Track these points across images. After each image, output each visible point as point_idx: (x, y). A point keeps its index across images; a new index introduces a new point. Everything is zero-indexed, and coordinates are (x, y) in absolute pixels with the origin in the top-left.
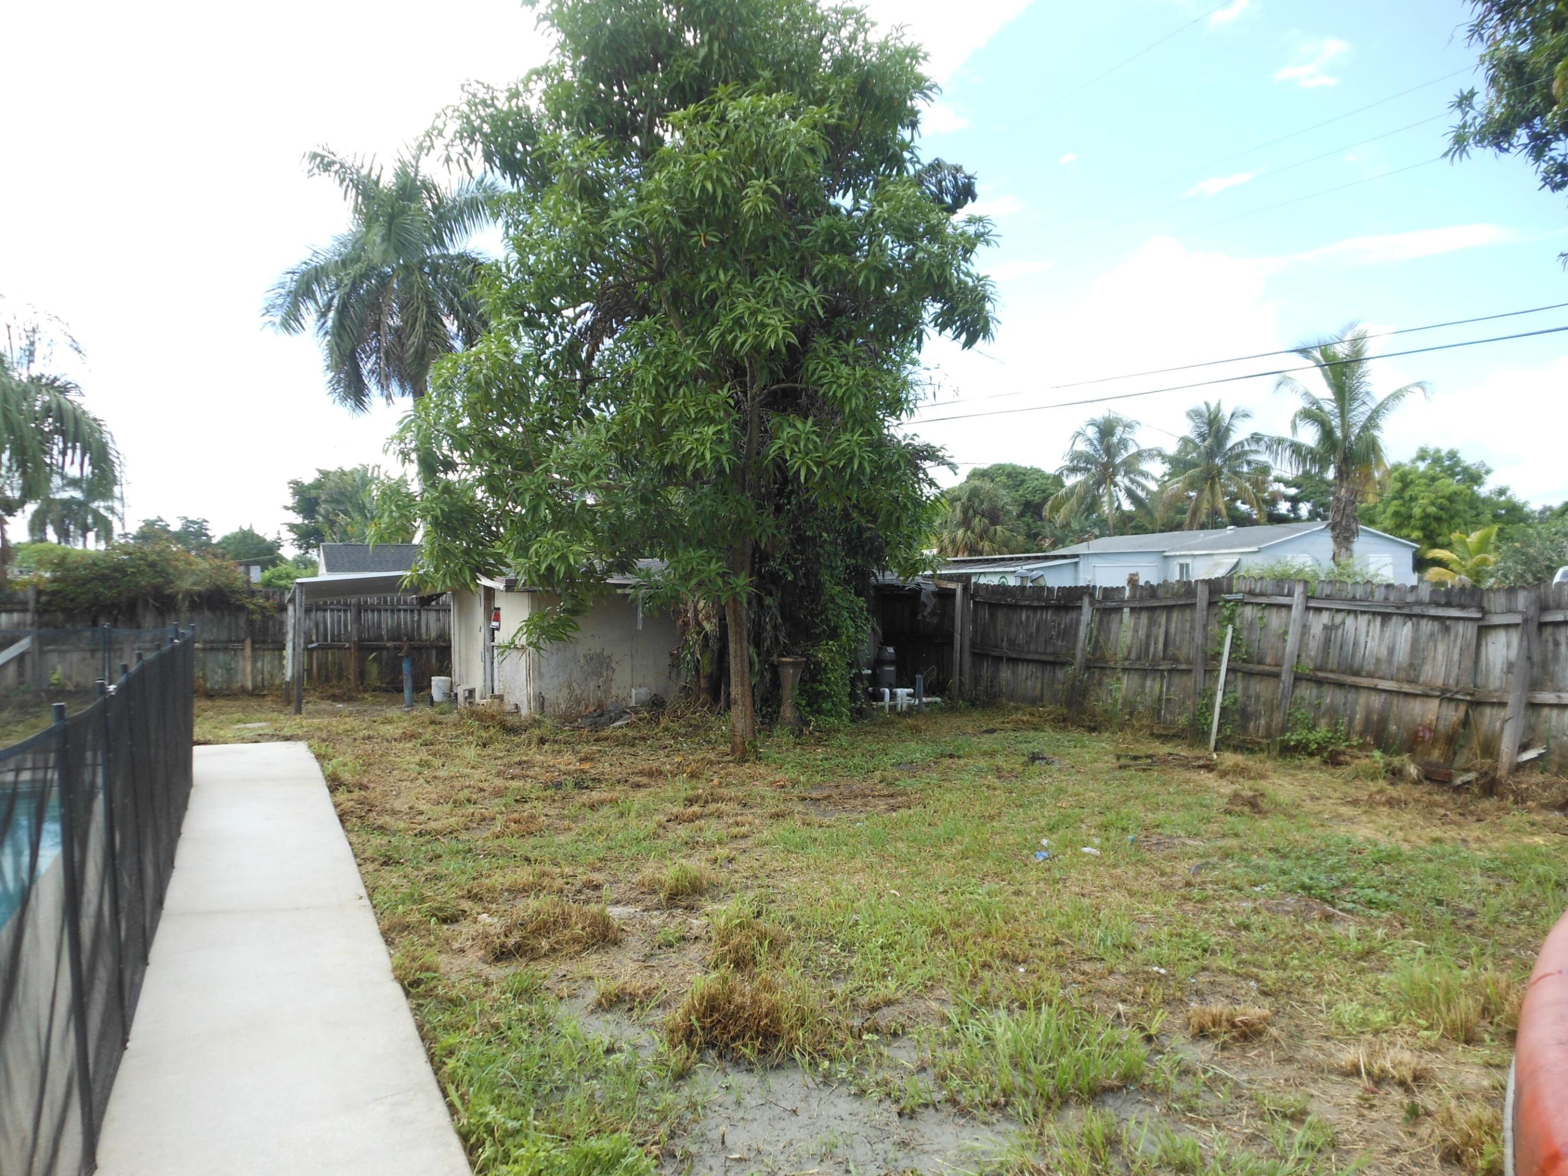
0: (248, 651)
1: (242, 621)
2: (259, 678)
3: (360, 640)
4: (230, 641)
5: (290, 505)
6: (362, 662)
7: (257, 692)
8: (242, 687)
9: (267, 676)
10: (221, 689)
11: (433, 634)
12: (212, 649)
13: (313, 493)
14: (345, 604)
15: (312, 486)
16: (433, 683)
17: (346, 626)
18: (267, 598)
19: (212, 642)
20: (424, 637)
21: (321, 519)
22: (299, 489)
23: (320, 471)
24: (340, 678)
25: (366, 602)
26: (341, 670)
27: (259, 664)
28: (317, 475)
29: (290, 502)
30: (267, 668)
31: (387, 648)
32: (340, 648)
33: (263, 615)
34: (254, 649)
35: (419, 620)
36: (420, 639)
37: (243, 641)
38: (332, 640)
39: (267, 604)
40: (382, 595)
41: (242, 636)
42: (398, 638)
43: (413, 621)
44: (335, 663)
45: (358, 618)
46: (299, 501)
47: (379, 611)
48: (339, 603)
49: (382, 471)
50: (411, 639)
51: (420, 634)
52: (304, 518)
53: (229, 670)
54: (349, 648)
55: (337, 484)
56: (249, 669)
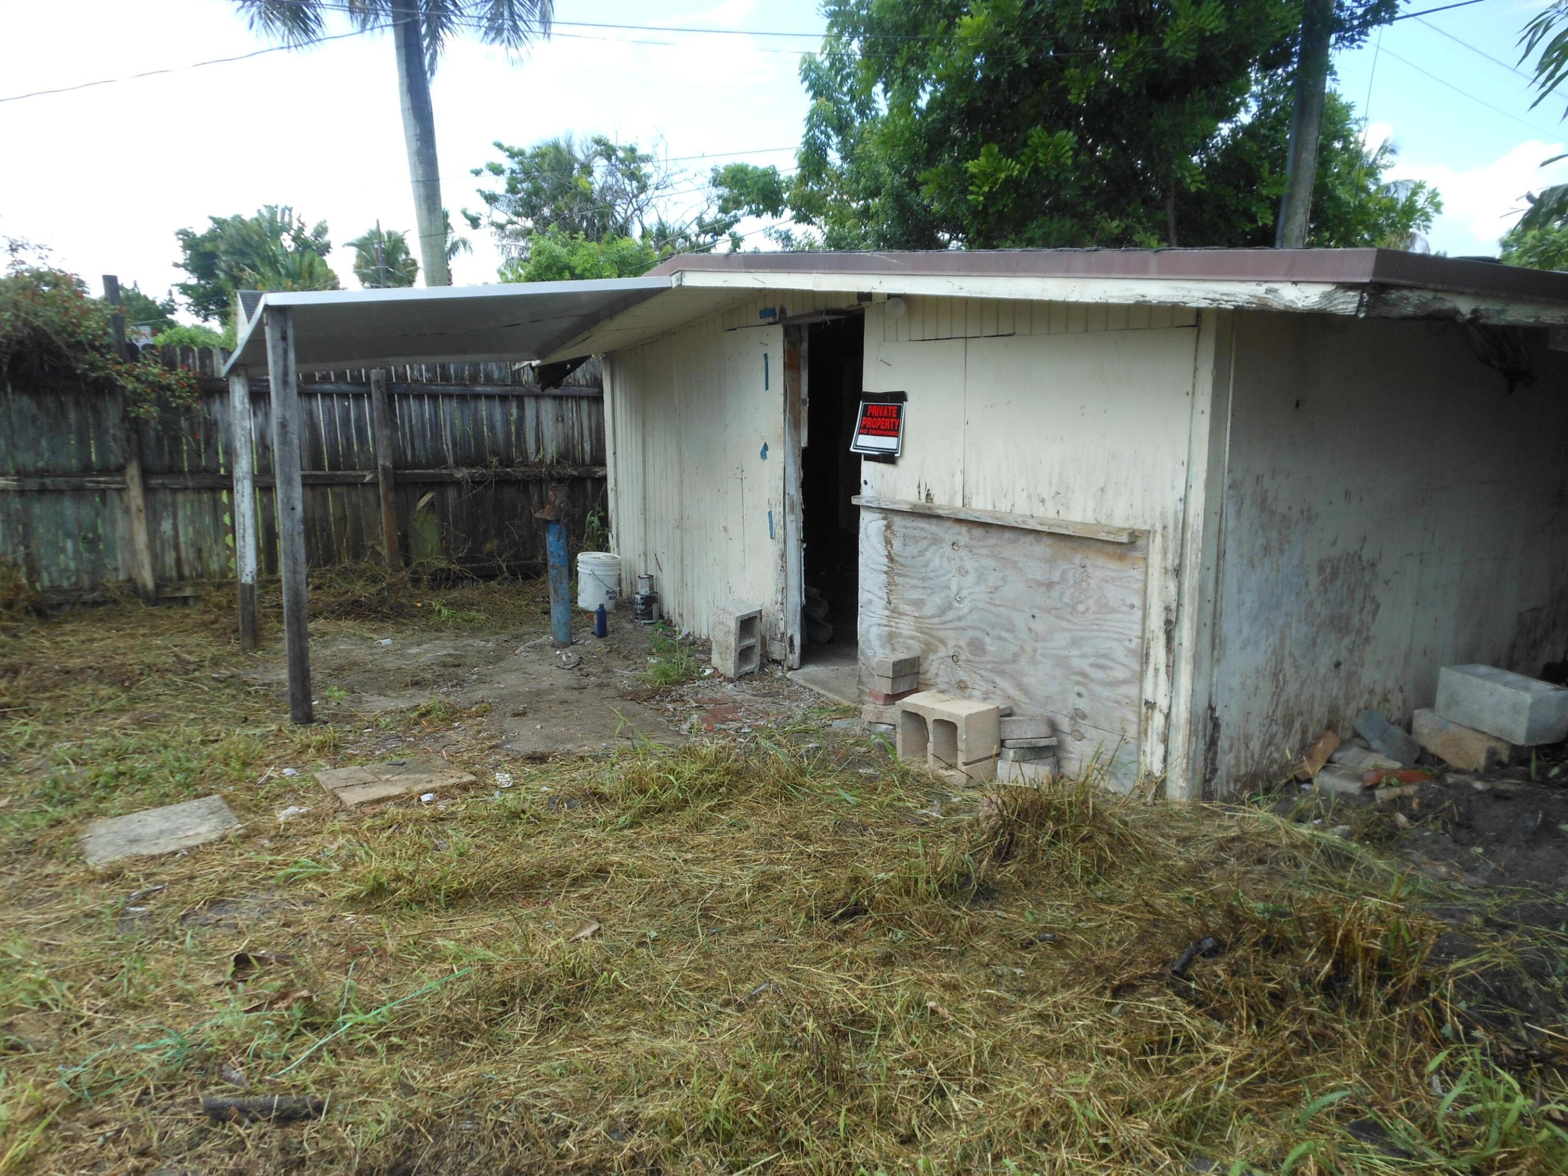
0: (135, 495)
1: (113, 415)
2: (170, 558)
3: (400, 463)
4: (87, 469)
5: (181, 262)
6: (403, 515)
7: (168, 591)
8: (130, 580)
9: (187, 553)
10: (77, 587)
11: (551, 450)
12: (42, 491)
13: (209, 247)
14: (356, 380)
15: (204, 239)
16: (581, 568)
17: (361, 431)
18: (171, 365)
19: (41, 473)
20: (532, 457)
21: (222, 275)
22: (190, 241)
23: (212, 219)
24: (357, 552)
25: (402, 377)
26: (358, 533)
27: (166, 526)
28: (210, 225)
29: (181, 257)
30: (186, 535)
31: (457, 483)
32: (353, 485)
33: (164, 405)
34: (148, 490)
35: (521, 419)
36: (525, 462)
37: (121, 470)
38: (334, 466)
39: (171, 379)
40: (439, 360)
41: (115, 459)
42: (476, 460)
43: (507, 423)
44: (342, 519)
45: (389, 418)
46: (191, 258)
47: (434, 397)
48: (341, 377)
49: (295, 215)
50: (507, 462)
51: (523, 452)
52: (199, 278)
53: (92, 544)
54: (374, 484)
55: (238, 230)
56: (141, 539)
